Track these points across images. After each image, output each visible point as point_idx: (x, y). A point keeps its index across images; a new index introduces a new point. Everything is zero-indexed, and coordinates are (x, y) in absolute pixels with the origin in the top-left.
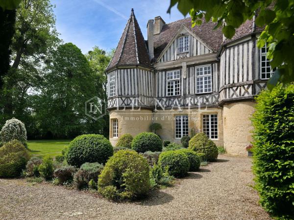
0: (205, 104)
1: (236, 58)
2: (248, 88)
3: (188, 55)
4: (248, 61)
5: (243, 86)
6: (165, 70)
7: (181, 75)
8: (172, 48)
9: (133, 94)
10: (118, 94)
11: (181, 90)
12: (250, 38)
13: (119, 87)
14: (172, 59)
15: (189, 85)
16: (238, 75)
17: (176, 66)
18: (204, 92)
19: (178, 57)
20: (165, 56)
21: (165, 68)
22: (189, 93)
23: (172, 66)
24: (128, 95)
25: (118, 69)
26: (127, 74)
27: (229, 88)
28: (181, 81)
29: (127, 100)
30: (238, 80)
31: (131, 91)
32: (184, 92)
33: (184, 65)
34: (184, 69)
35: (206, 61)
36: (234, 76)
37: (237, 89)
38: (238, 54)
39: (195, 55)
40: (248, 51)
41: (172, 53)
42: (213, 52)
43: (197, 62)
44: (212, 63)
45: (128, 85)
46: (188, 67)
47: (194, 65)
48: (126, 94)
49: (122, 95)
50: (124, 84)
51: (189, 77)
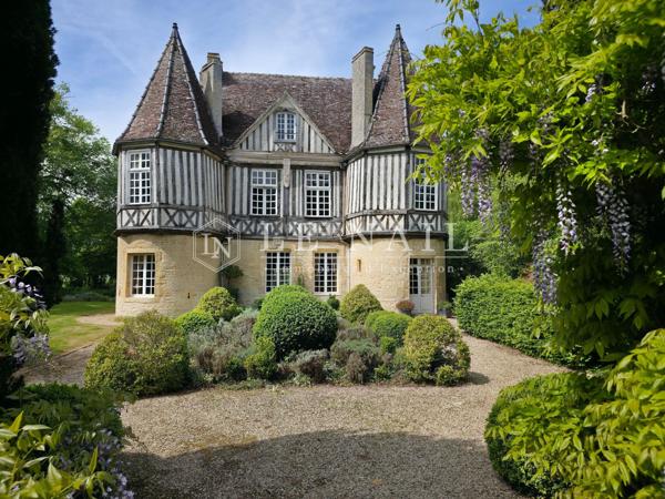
0: (320, 235)
1: (382, 172)
2: (399, 219)
3: (294, 148)
4: (400, 181)
5: (392, 215)
6: (250, 166)
7: (279, 180)
8: (264, 126)
9: (194, 203)
10: (159, 200)
11: (279, 208)
12: (403, 149)
13: (162, 186)
14: (265, 148)
15: (294, 199)
16: (385, 199)
17: (272, 162)
18: (318, 215)
19: (277, 148)
20: (251, 139)
21: (249, 161)
22: (294, 213)
23: (265, 162)
24: (182, 204)
25: (160, 146)
26: (181, 161)
27: (371, 216)
28: (279, 191)
29: (181, 215)
30: (385, 206)
31: (190, 198)
32: (284, 212)
33: (287, 163)
34: (286, 172)
35: (324, 164)
36: (378, 199)
37: (382, 219)
38: (386, 168)
39: (306, 150)
40: (400, 167)
41: (264, 137)
42: (336, 153)
43: (309, 163)
44: (332, 169)
45: (183, 185)
46: (293, 168)
47: (303, 168)
48: (178, 202)
49: (167, 203)
50: (174, 180)
51: (294, 186)
